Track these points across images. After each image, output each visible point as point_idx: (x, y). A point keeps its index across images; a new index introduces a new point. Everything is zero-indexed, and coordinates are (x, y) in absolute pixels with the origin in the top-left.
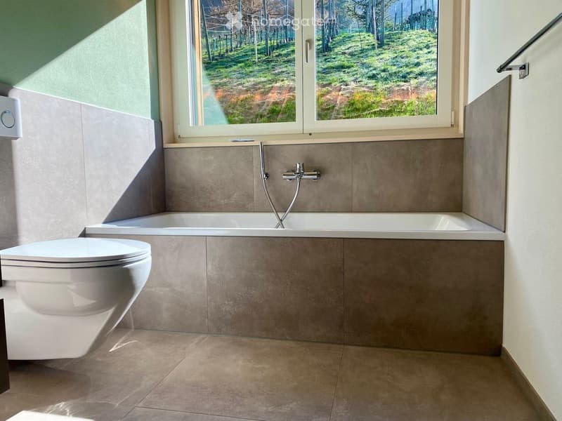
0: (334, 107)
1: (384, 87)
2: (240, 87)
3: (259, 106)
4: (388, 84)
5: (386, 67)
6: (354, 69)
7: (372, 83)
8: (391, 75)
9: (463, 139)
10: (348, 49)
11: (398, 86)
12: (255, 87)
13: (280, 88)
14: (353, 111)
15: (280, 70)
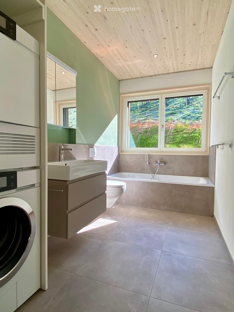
0: (168, 130)
1: (188, 123)
2: (133, 122)
3: (140, 129)
4: (190, 121)
5: (190, 114)
6: (177, 114)
7: (184, 121)
8: (192, 117)
9: (208, 156)
10: (175, 105)
11: (195, 122)
12: (139, 122)
13: (148, 122)
14: (176, 132)
15: (148, 115)
